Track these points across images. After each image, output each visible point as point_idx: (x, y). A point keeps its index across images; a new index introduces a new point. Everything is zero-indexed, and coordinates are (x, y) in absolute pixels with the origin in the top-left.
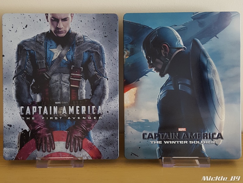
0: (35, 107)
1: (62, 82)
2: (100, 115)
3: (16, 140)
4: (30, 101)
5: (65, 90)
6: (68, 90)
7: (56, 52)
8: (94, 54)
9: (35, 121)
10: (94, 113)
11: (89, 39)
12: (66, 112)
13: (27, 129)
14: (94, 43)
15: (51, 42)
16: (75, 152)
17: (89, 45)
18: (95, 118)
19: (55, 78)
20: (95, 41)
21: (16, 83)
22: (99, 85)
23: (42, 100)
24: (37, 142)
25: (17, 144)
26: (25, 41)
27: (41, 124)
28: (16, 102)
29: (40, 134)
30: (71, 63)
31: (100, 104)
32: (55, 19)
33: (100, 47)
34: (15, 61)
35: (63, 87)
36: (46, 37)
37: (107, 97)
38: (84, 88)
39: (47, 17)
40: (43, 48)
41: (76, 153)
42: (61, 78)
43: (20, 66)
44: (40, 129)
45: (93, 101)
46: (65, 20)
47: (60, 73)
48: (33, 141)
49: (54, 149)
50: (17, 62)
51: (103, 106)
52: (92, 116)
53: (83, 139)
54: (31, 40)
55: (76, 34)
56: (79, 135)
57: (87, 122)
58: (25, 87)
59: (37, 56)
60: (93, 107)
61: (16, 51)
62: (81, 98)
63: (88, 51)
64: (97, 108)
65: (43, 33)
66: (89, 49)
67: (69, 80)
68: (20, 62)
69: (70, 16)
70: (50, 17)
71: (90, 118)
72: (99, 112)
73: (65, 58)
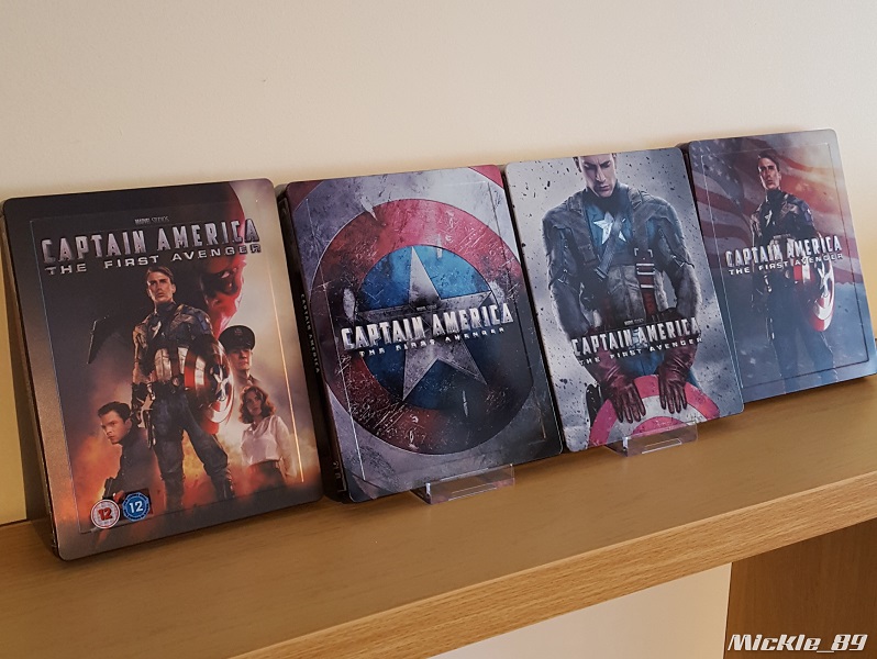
0: (596, 337)
1: (627, 283)
2: (697, 335)
3: (582, 407)
4: (584, 326)
5: (634, 297)
6: (638, 295)
7: (606, 226)
8: (662, 222)
9: (602, 365)
10: (688, 333)
11: (649, 196)
12: (644, 339)
13: (594, 382)
14: (659, 202)
15: (593, 209)
16: (679, 412)
17: (653, 208)
18: (691, 341)
19: (614, 275)
20: (660, 198)
21: (556, 295)
22: (682, 278)
23: (603, 322)
24: (614, 404)
25: (583, 415)
26: (552, 213)
27: (613, 370)
28: (563, 332)
29: (615, 388)
30: (632, 242)
31: (693, 314)
32: (591, 166)
33: (669, 208)
34: (545, 253)
35: (630, 291)
36: (583, 201)
37: (700, 298)
38: (662, 287)
39: (577, 164)
40: (583, 221)
41: (681, 414)
42: (623, 275)
43: (555, 261)
44: (613, 378)
45: (681, 311)
46: (605, 165)
47: (620, 265)
48: (607, 405)
49: (644, 414)
50: (549, 253)
51: (698, 315)
52: (687, 338)
53: (683, 385)
54: (561, 209)
55: (628, 190)
56: (676, 378)
57: (681, 351)
58: (572, 302)
59: (577, 237)
60: (684, 321)
61: (542, 232)
62: (663, 307)
63: (653, 219)
64: (690, 322)
65: (578, 194)
66: (653, 214)
67: (637, 276)
68: (553, 252)
69: (611, 159)
70: (581, 162)
71: (683, 343)
72: (694, 330)
73: (621, 236)
